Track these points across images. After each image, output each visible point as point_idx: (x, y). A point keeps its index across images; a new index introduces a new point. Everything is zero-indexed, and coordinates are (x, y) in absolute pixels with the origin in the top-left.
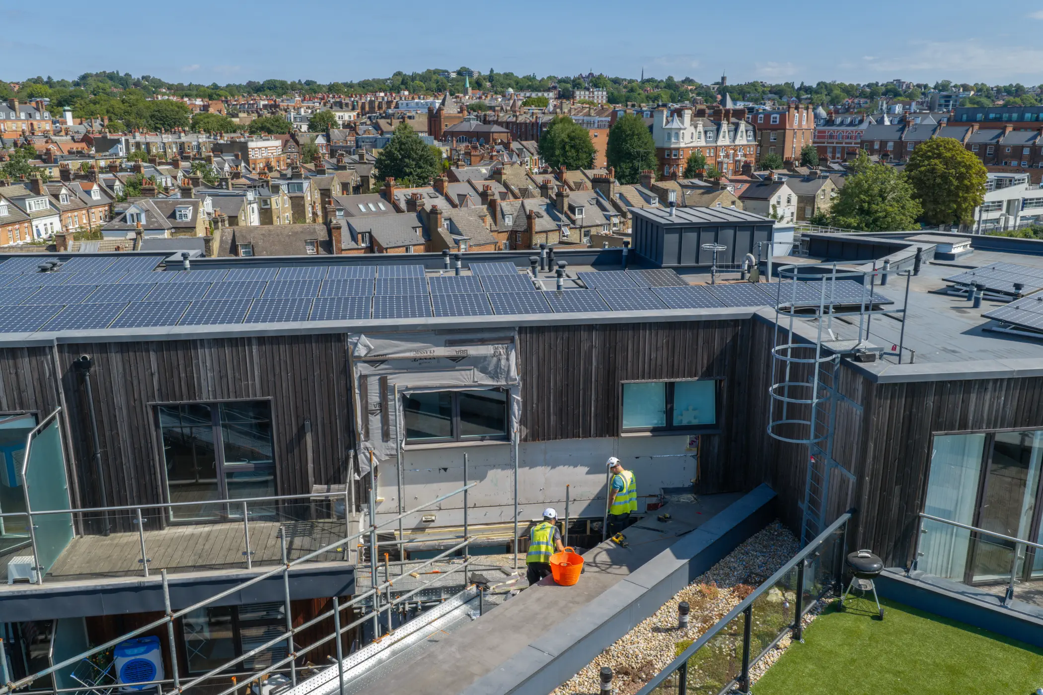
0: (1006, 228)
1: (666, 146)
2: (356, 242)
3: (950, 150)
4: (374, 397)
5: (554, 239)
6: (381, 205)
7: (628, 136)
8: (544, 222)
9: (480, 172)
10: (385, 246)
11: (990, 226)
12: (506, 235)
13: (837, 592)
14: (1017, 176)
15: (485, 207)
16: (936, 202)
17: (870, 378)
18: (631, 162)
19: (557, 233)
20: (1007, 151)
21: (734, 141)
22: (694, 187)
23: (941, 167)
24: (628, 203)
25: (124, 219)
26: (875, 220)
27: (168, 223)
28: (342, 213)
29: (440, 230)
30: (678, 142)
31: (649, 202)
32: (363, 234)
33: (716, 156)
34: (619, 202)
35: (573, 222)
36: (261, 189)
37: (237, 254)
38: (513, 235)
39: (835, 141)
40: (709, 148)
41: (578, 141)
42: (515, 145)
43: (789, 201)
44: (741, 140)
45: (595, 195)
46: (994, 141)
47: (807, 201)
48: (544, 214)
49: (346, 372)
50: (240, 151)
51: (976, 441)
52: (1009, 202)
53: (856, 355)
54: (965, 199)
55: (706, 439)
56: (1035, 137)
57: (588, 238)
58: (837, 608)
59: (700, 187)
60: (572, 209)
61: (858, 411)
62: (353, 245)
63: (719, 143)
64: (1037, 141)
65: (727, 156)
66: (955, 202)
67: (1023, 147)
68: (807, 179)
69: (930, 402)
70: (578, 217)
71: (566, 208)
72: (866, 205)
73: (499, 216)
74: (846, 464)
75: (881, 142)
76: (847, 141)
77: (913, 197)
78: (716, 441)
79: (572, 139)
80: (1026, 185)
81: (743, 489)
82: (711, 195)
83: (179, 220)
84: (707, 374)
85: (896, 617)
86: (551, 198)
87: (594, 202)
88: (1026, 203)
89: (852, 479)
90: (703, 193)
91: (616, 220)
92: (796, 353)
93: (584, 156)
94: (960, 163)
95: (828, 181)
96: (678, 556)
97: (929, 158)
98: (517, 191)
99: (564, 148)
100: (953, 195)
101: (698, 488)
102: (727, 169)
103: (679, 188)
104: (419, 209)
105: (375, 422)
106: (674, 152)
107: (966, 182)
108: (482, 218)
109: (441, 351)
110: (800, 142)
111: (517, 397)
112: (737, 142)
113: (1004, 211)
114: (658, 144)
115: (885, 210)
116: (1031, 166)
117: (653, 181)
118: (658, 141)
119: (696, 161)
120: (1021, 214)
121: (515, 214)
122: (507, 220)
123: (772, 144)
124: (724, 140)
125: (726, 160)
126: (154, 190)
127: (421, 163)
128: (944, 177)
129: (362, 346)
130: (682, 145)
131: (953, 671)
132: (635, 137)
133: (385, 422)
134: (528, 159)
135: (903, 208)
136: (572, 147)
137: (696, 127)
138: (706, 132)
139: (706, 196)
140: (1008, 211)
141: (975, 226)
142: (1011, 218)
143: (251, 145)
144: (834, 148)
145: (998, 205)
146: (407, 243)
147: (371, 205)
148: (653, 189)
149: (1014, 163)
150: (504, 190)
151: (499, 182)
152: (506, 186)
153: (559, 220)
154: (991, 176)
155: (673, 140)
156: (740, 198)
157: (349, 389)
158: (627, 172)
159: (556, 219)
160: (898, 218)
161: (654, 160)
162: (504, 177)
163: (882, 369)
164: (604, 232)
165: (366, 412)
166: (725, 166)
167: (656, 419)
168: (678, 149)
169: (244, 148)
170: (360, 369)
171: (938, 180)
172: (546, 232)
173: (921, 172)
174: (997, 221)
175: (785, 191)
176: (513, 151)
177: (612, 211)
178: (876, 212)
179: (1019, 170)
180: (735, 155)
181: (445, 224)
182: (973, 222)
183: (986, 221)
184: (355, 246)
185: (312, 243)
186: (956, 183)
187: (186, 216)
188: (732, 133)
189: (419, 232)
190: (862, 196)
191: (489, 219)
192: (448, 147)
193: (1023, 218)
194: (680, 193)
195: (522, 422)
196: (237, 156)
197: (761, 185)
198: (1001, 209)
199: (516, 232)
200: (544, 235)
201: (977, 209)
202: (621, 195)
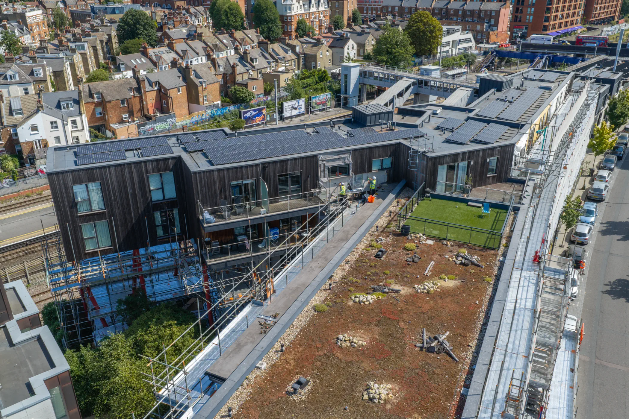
0: (452, 55)
1: (284, 14)
2: (152, 87)
3: (425, 18)
4: (322, 169)
5: (246, 77)
6: (142, 59)
7: (264, 9)
8: (240, 69)
9: (182, 32)
10: (168, 88)
11: (445, 54)
12: (221, 76)
13: (423, 197)
14: (456, 27)
15: (209, 62)
16: (420, 44)
17: (427, 157)
18: (267, 24)
19: (247, 74)
20: (452, 12)
21: (318, 9)
22: (307, 43)
23: (422, 27)
24: (277, 54)
25: (6, 78)
26: (395, 57)
27: (30, 79)
28: (124, 66)
29: (191, 77)
30: (291, 12)
31: (287, 53)
32: (155, 82)
33: (310, 18)
34: (272, 53)
35: (254, 67)
36: (66, 52)
37: (93, 98)
38: (224, 76)
39: (368, 4)
40: (306, 14)
41: (234, 11)
42: (192, 10)
43: (353, 48)
44: (322, 8)
45: (260, 51)
46: (446, 7)
47: (361, 46)
48: (238, 63)
49: (317, 163)
50: (21, 19)
51: (445, 166)
52: (453, 41)
53: (424, 152)
54: (434, 43)
55: (390, 170)
56: (463, 5)
57: (261, 75)
58: (424, 200)
59: (310, 43)
60: (252, 60)
61: (425, 163)
62: (151, 89)
63: (311, 11)
64: (465, 7)
65: (315, 18)
66: (429, 44)
67: (458, 10)
68: (360, 34)
69: (438, 160)
70: (255, 64)
71: (249, 60)
72: (390, 50)
73: (217, 66)
74: (423, 173)
75: (392, 7)
76: (374, 4)
77: (411, 44)
78: (391, 171)
79: (231, 10)
80: (460, 32)
81: (399, 182)
82: (317, 47)
83: (36, 77)
84: (390, 156)
85: (433, 200)
86: (240, 55)
87: (261, 55)
88: (460, 41)
89: (424, 176)
90: (312, 47)
91: (273, 64)
92: (413, 152)
93: (239, 19)
94: (431, 25)
95: (370, 35)
96: (393, 194)
97: (417, 22)
98: (211, 46)
99: (227, 15)
100: (428, 41)
101: (388, 182)
102: (316, 25)
103: (300, 44)
104: (178, 66)
105: (322, 174)
106: (289, 18)
107: (434, 34)
108: (209, 68)
109: (336, 157)
110: (351, 7)
111: (351, 166)
112: (320, 10)
113: (451, 47)
114: (281, 14)
115: (399, 52)
116: (462, 20)
117: (287, 41)
118: (279, 11)
119: (301, 23)
120: (458, 47)
121: (224, 64)
122: (221, 68)
123: (337, 9)
124: (313, 9)
125: (315, 20)
126: (13, 58)
127: (147, 27)
128: (424, 32)
129: (321, 157)
130: (293, 14)
131: (444, 206)
132: (268, 10)
133: (324, 174)
134: (201, 18)
135: (406, 50)
136: (231, 14)
137: (299, 3)
138: (304, 5)
139: (314, 48)
140: (452, 47)
141: (438, 55)
142: (454, 49)
143: (28, 14)
144: (367, 7)
145: (448, 43)
146: (178, 86)
147: (138, 60)
148: (288, 45)
149: (455, 19)
150: (205, 46)
151: (201, 40)
152: (205, 43)
153: (247, 66)
154: (445, 28)
155: (288, 11)
156: (330, 47)
157: (317, 167)
158: (266, 30)
159: (245, 66)
160: (405, 56)
161: (279, 23)
162: (203, 38)
163: (430, 155)
164: (268, 71)
165: (321, 172)
166: (315, 23)
167: (379, 167)
168: (291, 16)
169: (22, 17)
170: (320, 163)
171: (421, 34)
172: (242, 74)
173: (413, 30)
174: (448, 51)
175: (351, 43)
176: (191, 14)
177: (271, 60)
178: (395, 53)
179: (457, 24)
180: (319, 16)
181: (193, 73)
182: (437, 53)
183: (443, 52)
184: (152, 89)
185: (130, 90)
186: (429, 35)
187: (40, 74)
188: (317, 5)
189: (181, 78)
190: (388, 45)
191: (212, 68)
192: (150, 11)
193: (459, 49)
194: (301, 46)
195: (352, 171)
196: (19, 22)
197: (339, 39)
198: (449, 45)
199: (226, 74)
200: (241, 75)
201: (439, 47)
202: (273, 49)
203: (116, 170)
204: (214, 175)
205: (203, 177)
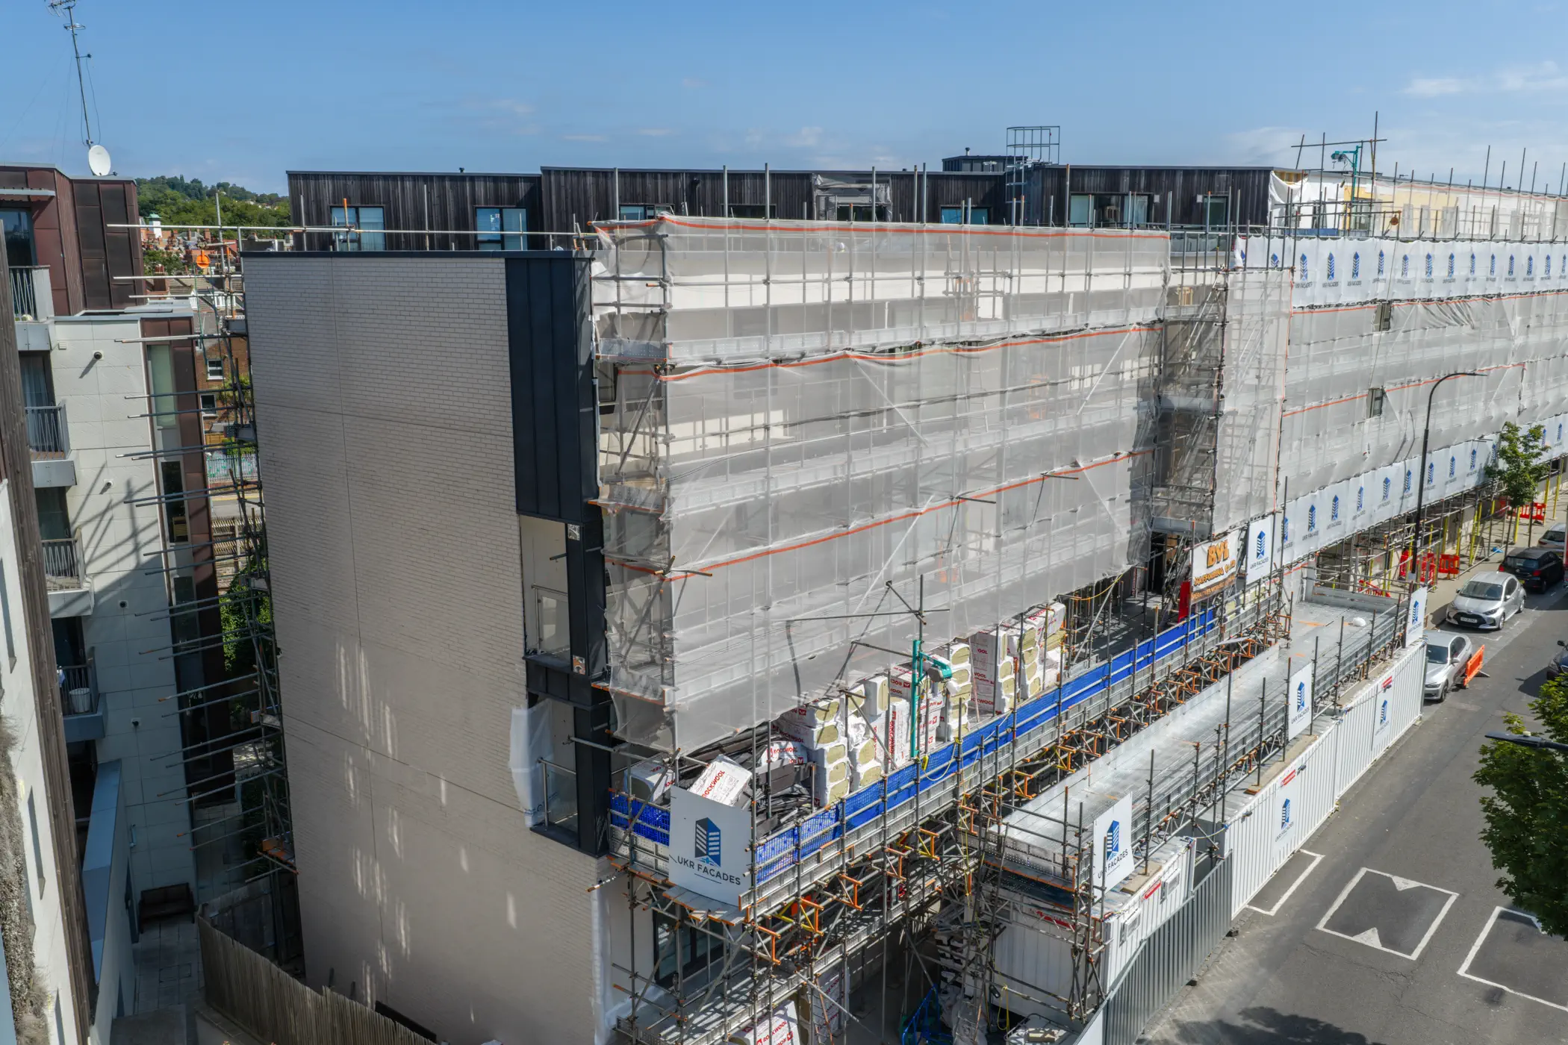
203: (414, 187)
204: (585, 185)
205: (563, 184)
